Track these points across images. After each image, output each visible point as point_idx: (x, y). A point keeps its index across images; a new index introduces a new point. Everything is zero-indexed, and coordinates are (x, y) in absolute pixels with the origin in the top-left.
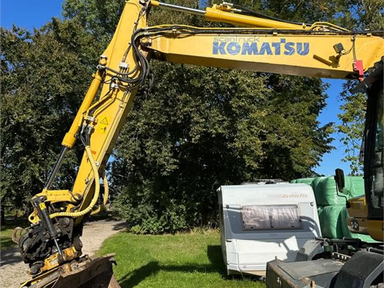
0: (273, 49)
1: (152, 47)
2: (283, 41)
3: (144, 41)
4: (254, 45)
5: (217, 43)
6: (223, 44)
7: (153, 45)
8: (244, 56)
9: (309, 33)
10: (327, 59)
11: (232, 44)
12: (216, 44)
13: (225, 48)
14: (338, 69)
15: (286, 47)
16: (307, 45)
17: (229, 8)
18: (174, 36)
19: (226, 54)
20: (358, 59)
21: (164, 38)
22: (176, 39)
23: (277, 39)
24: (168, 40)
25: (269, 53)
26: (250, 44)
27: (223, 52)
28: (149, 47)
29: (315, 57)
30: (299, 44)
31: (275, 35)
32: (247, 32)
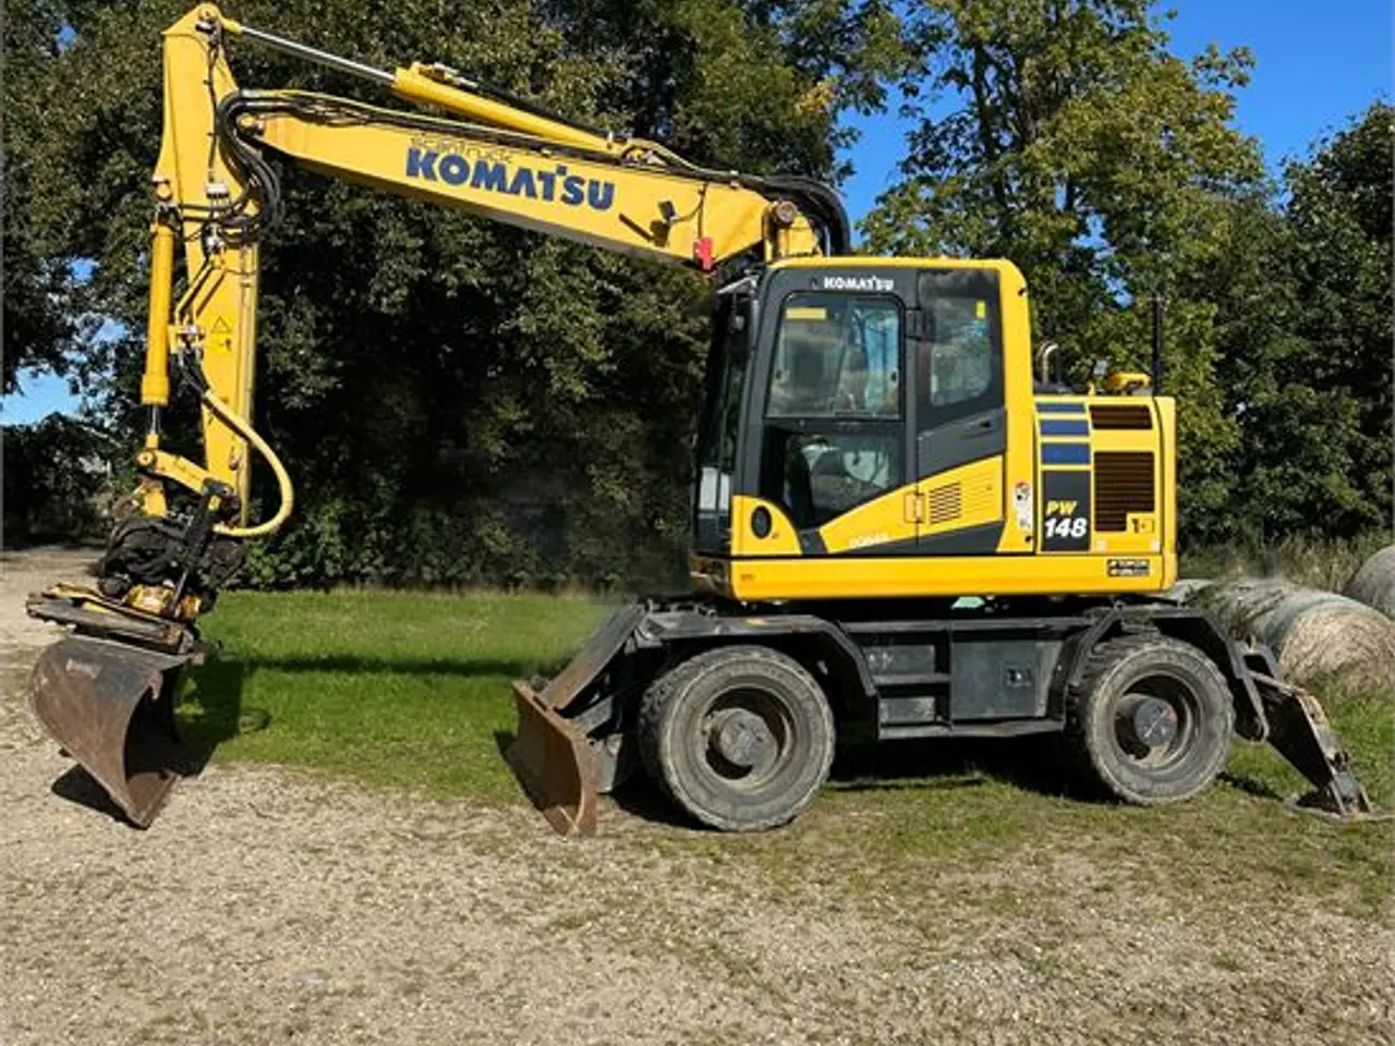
0: (539, 186)
1: (266, 139)
2: (562, 171)
3: (247, 121)
4: (500, 170)
5: (418, 152)
6: (432, 156)
7: (267, 134)
8: (475, 190)
9: (614, 162)
10: (646, 228)
11: (451, 160)
12: (413, 154)
13: (436, 166)
14: (666, 250)
15: (568, 186)
16: (609, 187)
17: (447, 76)
18: (320, 120)
19: (435, 179)
20: (705, 234)
21: (293, 120)
22: (324, 128)
23: (549, 166)
24: (304, 125)
25: (531, 193)
26: (491, 165)
27: (430, 175)
28: (256, 137)
29: (623, 218)
30: (594, 184)
31: (546, 156)
32: (486, 138)
